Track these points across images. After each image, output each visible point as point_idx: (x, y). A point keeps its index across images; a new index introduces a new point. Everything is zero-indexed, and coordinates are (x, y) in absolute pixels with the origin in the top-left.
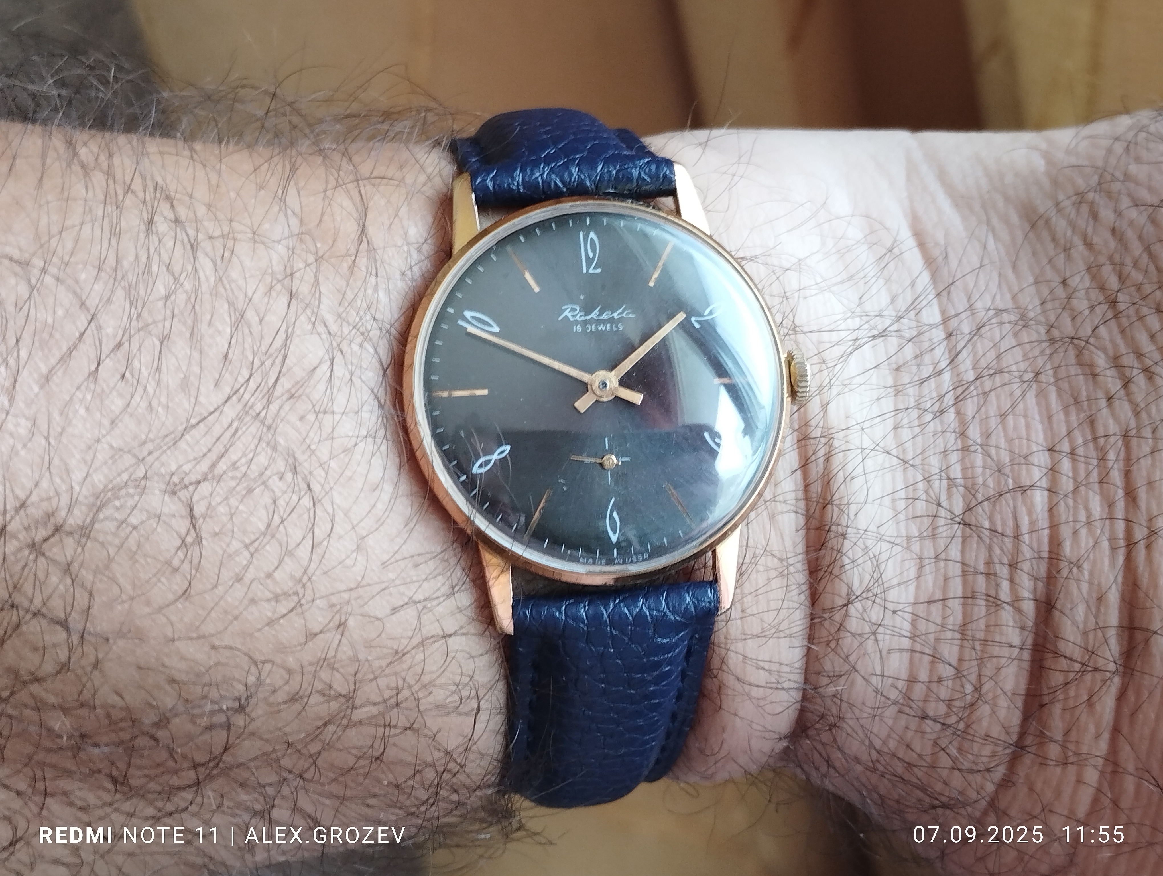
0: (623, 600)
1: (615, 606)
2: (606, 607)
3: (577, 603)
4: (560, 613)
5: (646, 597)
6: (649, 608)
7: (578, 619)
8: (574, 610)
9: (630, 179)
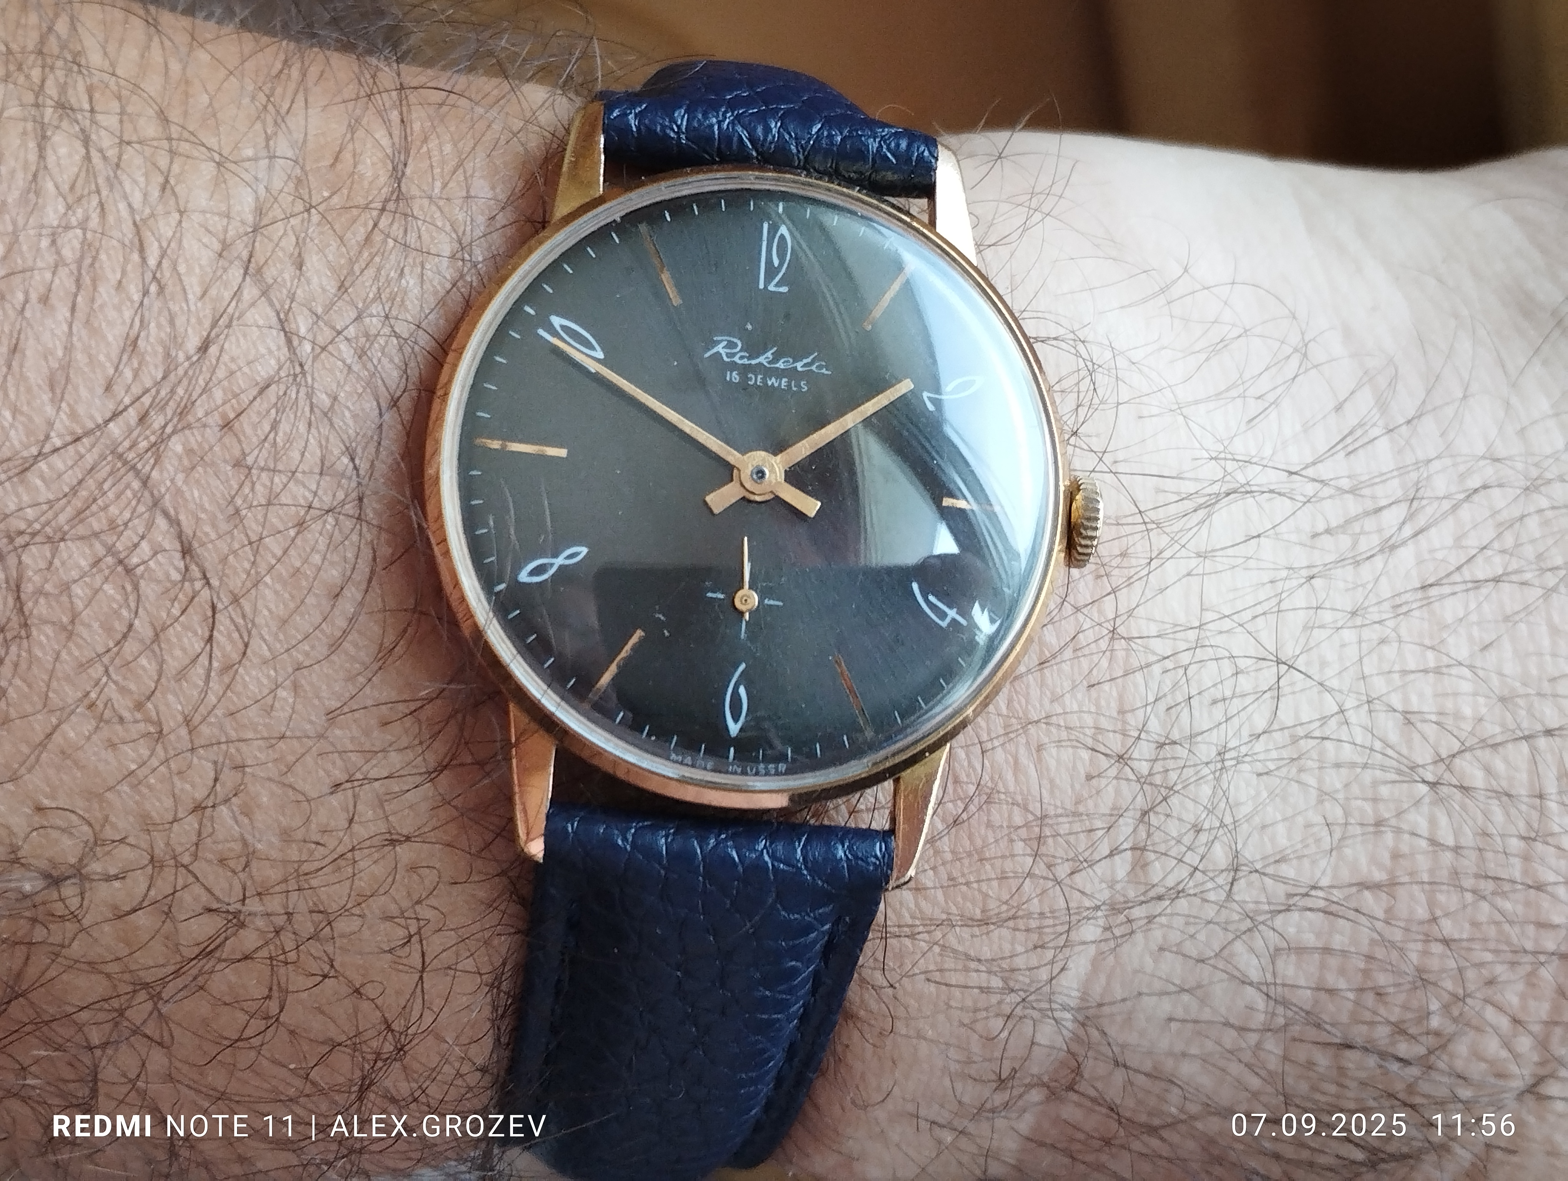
0: (732, 837)
1: (718, 844)
2: (702, 842)
3: (654, 828)
4: (625, 839)
5: (772, 838)
6: (773, 857)
7: (652, 854)
8: (648, 837)
9: (861, 154)
